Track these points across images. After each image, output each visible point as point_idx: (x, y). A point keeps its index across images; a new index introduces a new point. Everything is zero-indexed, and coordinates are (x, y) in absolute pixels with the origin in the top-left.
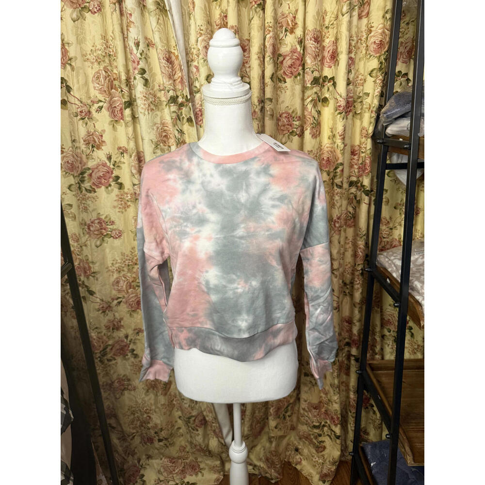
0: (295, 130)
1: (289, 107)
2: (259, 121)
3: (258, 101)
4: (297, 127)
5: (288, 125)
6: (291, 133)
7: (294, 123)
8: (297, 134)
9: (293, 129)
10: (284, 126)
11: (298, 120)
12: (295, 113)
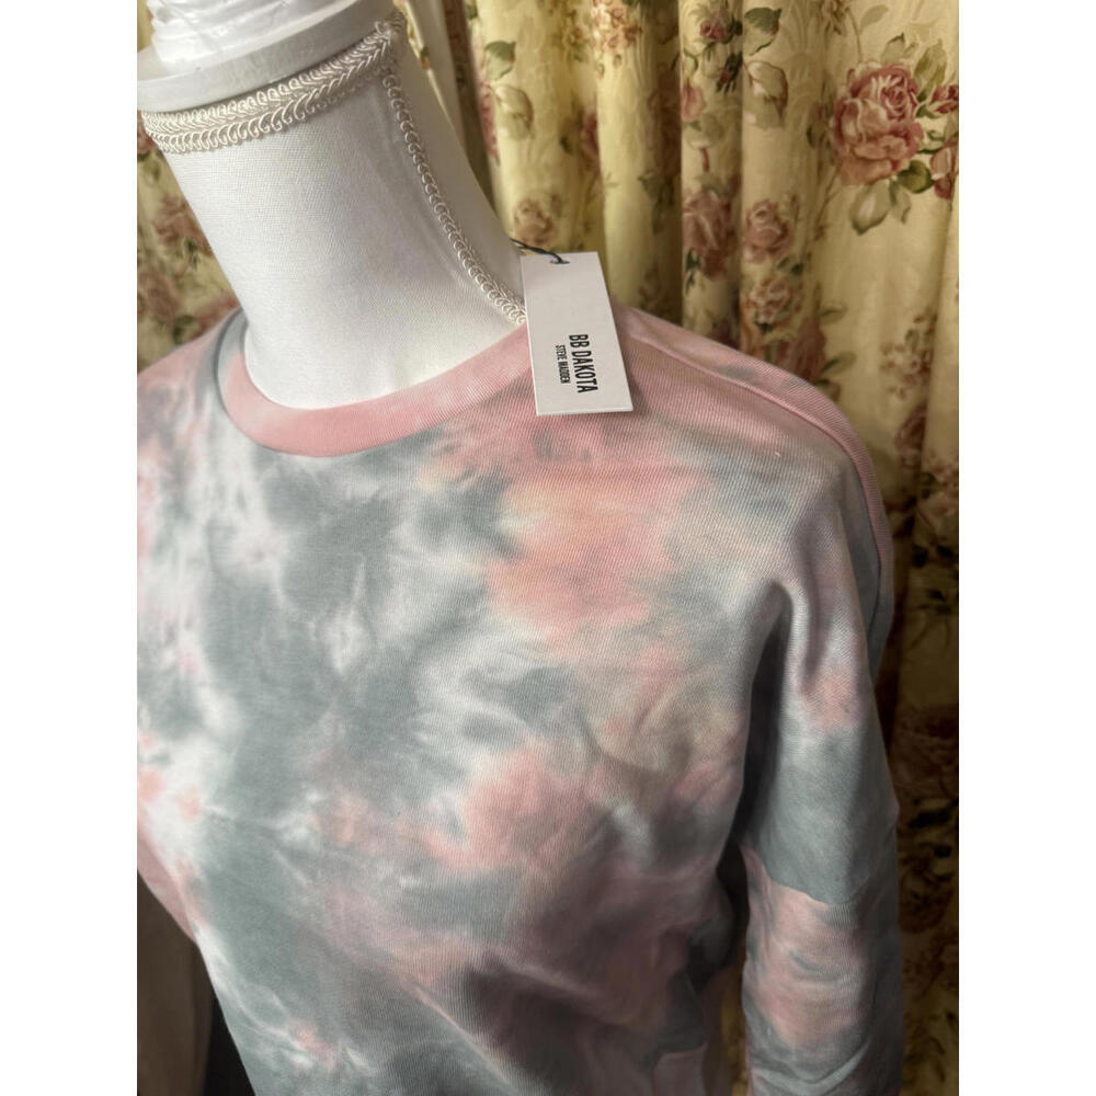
0: (925, 159)
1: (908, 43)
2: (708, 134)
3: (705, 30)
4: (935, 145)
5: (895, 133)
6: (904, 174)
7: (926, 123)
8: (931, 183)
9: (917, 157)
10: (873, 138)
11: (942, 110)
12: (930, 72)
